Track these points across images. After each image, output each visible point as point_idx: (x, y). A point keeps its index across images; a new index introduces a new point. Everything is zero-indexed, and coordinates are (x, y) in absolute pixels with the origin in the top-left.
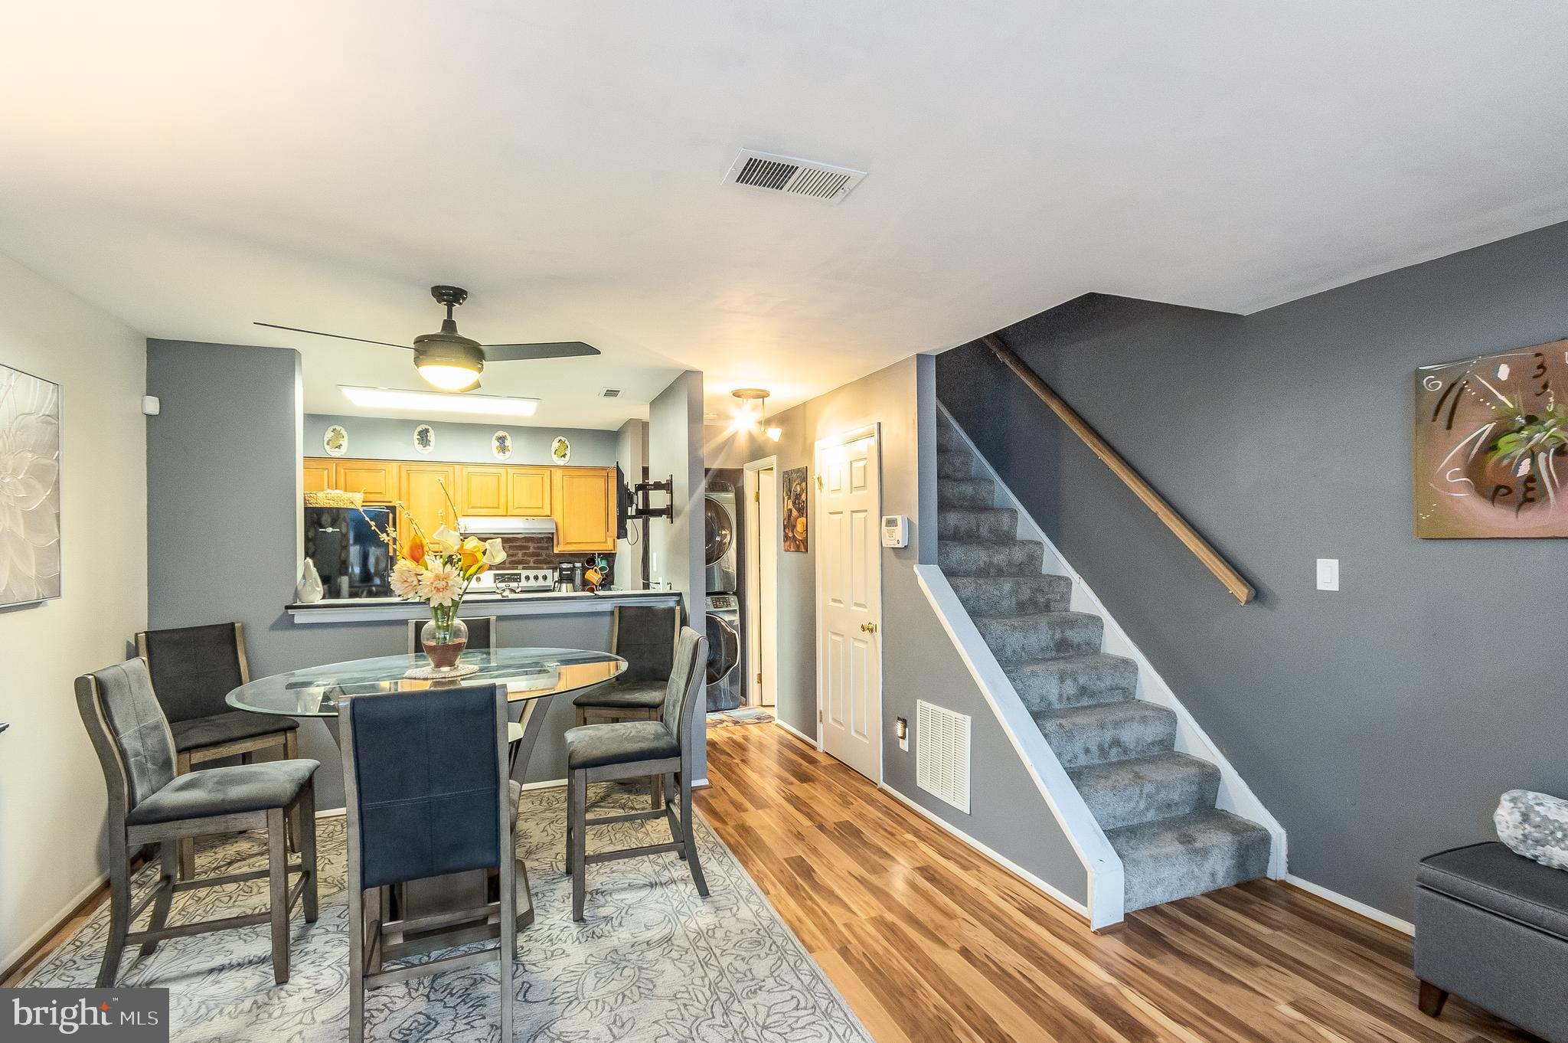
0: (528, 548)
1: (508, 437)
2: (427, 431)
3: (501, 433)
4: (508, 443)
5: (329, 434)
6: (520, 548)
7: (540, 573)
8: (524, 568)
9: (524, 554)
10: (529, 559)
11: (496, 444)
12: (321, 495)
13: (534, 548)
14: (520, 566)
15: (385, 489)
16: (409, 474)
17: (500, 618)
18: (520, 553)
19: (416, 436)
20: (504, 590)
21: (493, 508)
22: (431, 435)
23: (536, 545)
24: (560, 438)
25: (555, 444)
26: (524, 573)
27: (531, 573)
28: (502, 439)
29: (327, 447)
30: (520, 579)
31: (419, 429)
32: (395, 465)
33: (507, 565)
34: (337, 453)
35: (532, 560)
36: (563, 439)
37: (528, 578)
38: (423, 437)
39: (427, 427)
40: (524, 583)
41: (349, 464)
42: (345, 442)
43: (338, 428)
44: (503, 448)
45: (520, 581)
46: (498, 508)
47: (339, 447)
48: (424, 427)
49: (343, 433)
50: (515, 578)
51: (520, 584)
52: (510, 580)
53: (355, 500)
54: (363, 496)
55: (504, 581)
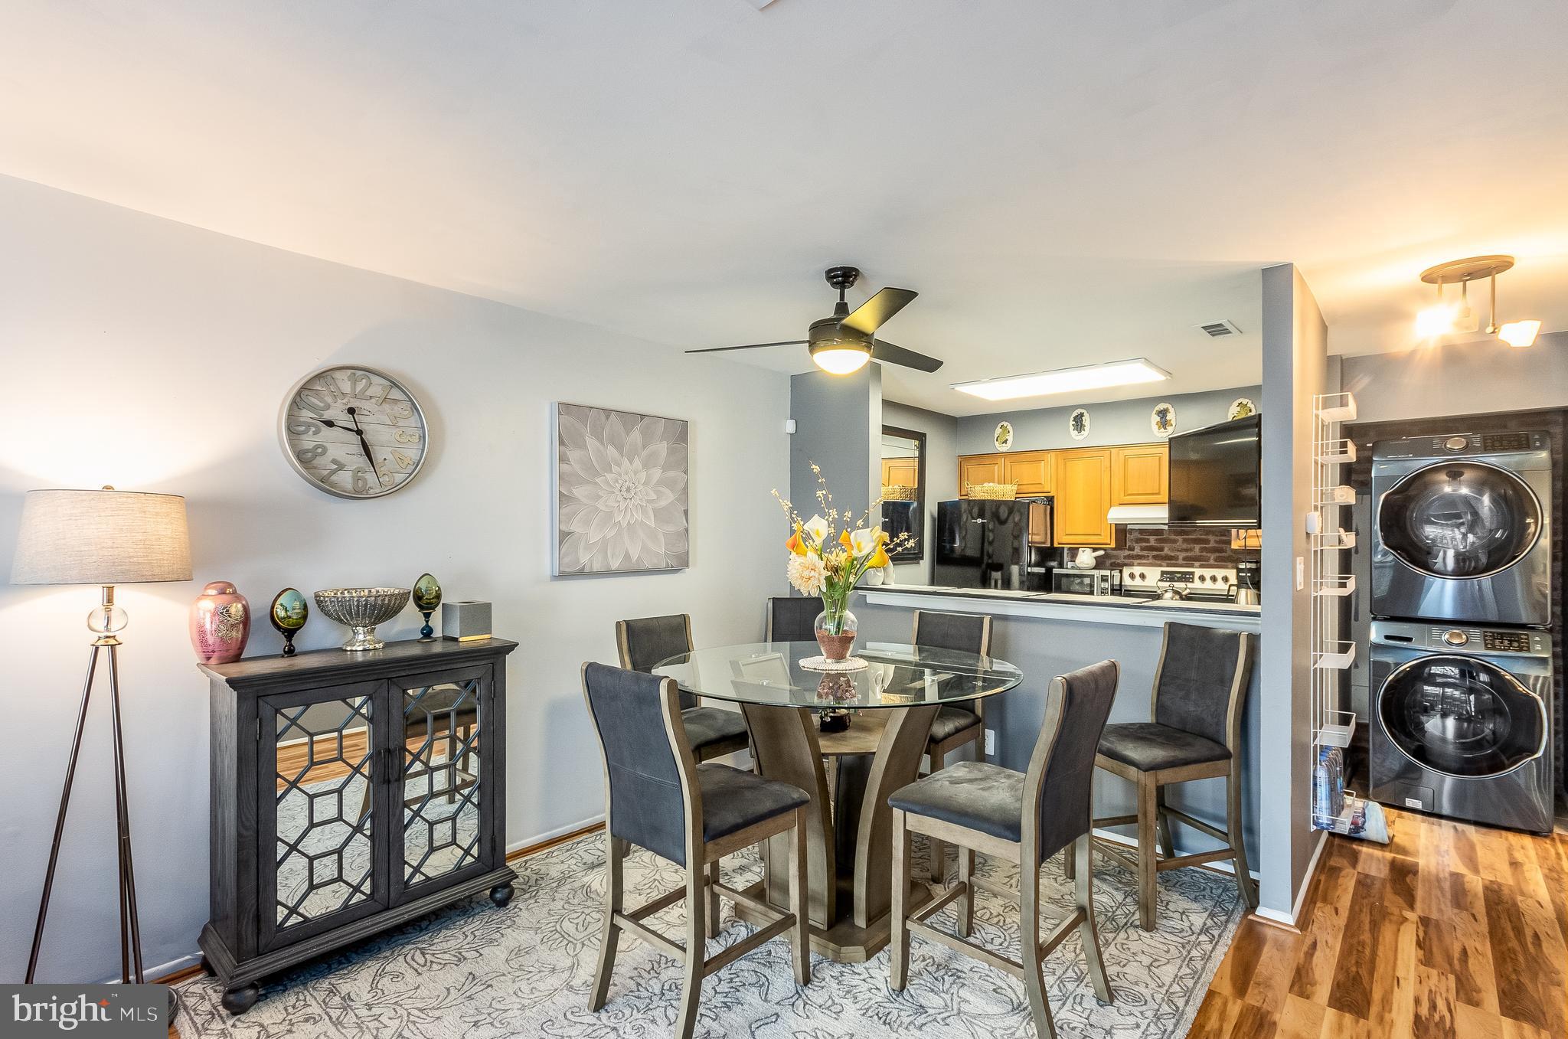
0: (1207, 541)
1: (1171, 410)
2: (1082, 415)
3: (1162, 406)
4: (1170, 416)
5: (998, 431)
6: (1196, 541)
7: (1220, 573)
8: (1202, 566)
9: (1202, 550)
10: (1209, 555)
11: (1156, 419)
12: (978, 488)
13: (1216, 542)
14: (1197, 564)
15: (1041, 478)
16: (1065, 464)
17: (995, 618)
18: (1197, 547)
19: (1072, 423)
20: (1166, 591)
21: (1153, 494)
22: (1086, 420)
23: (1217, 538)
24: (1239, 401)
25: (1232, 410)
26: (1198, 572)
27: (1208, 573)
28: (1163, 413)
29: (996, 443)
30: (1193, 578)
31: (1075, 414)
32: (1053, 454)
33: (1180, 562)
34: (1004, 448)
35: (1213, 556)
36: (1245, 401)
37: (1202, 578)
38: (1078, 422)
39: (1082, 411)
40: (1196, 585)
41: (1016, 457)
42: (1010, 437)
43: (1005, 424)
44: (1164, 422)
45: (1193, 582)
46: (1159, 494)
47: (1005, 442)
48: (1079, 411)
49: (1010, 428)
50: (1187, 578)
51: (1190, 585)
52: (1180, 580)
53: (1006, 491)
54: (1015, 488)
55: (1172, 580)
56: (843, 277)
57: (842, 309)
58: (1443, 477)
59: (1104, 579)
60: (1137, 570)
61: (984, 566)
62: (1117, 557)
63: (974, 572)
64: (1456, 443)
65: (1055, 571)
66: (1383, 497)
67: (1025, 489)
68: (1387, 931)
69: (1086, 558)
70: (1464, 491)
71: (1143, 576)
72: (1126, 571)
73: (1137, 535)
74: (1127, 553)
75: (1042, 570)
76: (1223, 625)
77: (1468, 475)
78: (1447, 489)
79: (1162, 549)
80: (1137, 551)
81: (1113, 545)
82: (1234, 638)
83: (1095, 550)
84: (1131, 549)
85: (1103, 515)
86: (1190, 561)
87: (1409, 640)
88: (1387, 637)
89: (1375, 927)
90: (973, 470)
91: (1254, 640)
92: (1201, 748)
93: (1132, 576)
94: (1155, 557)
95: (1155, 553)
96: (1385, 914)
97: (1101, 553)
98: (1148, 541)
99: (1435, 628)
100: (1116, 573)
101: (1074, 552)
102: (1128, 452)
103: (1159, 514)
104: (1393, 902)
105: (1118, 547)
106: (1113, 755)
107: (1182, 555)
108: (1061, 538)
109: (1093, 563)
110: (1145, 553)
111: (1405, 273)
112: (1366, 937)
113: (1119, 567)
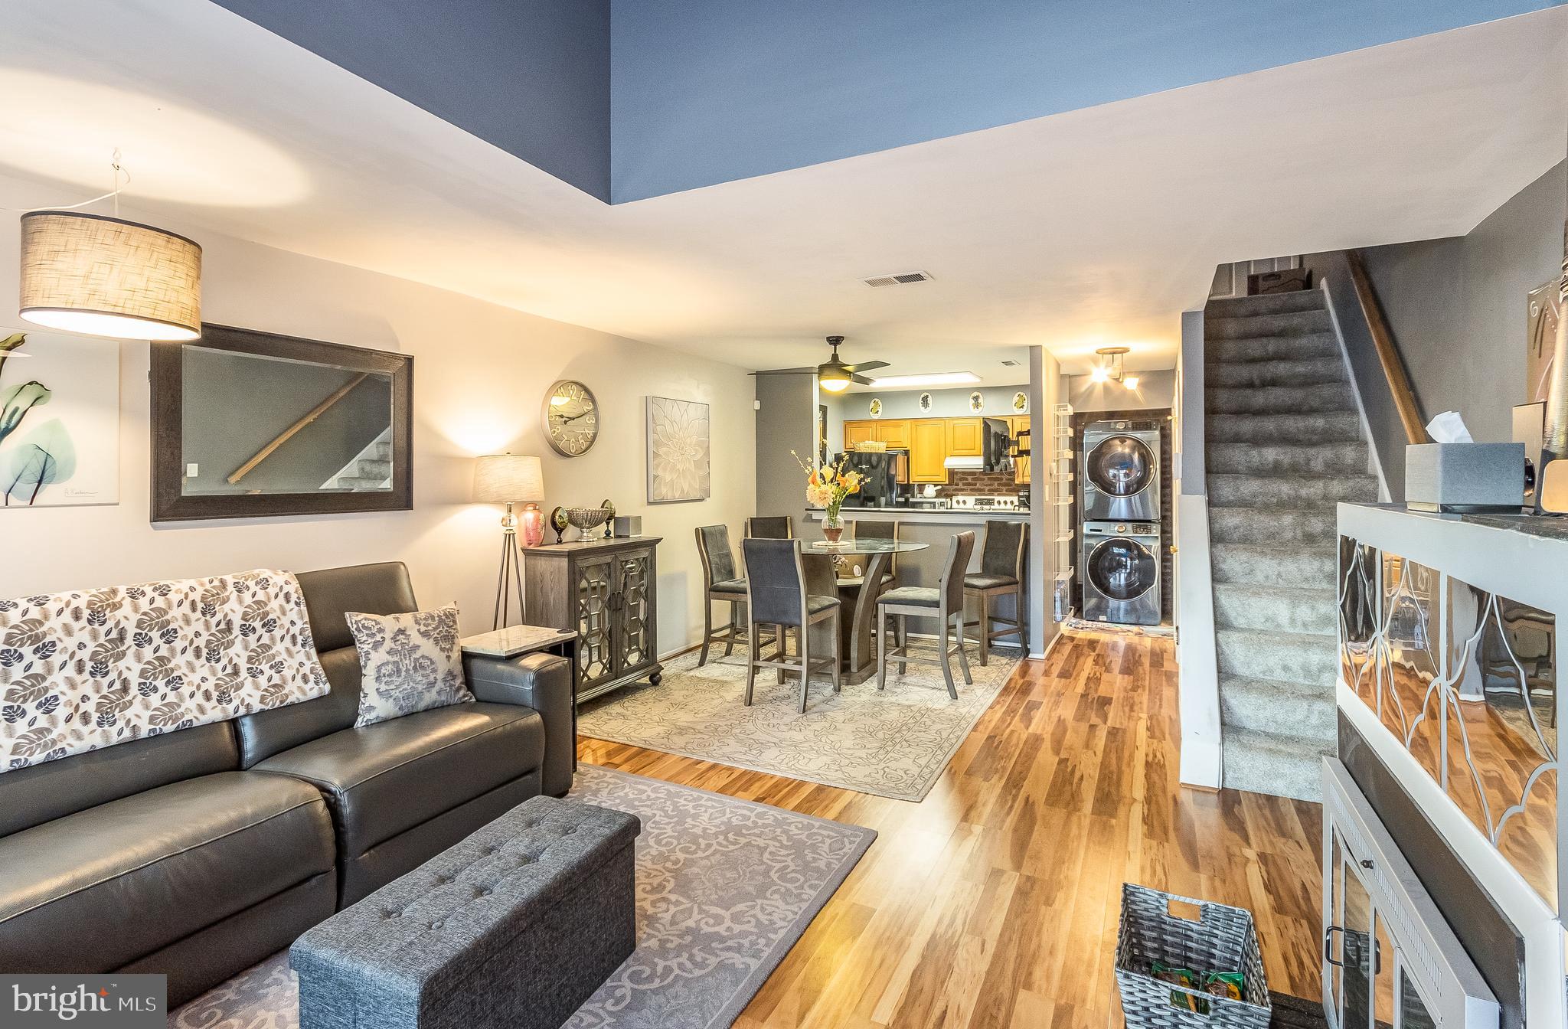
0: (1001, 479)
1: (981, 396)
2: (927, 397)
3: (975, 394)
4: (980, 400)
5: (872, 405)
6: (997, 480)
7: (1009, 499)
8: (998, 495)
9: (999, 485)
10: (1002, 487)
11: (972, 402)
12: (862, 444)
14: (996, 493)
15: (901, 438)
16: (917, 429)
18: (996, 483)
19: (921, 401)
21: (974, 449)
22: (930, 398)
24: (1019, 393)
25: (1016, 398)
26: (997, 498)
27: (1002, 499)
28: (976, 398)
29: (871, 413)
30: (993, 503)
31: (923, 396)
32: (908, 422)
33: (986, 492)
34: (876, 417)
35: (1004, 488)
36: (1022, 394)
37: (999, 502)
38: (925, 400)
39: (928, 394)
40: (996, 506)
41: (883, 423)
42: (880, 409)
43: (876, 400)
44: (977, 405)
47: (877, 412)
48: (925, 394)
49: (880, 403)
50: (990, 502)
51: (992, 507)
52: (986, 504)
53: (880, 447)
54: (885, 444)
55: (981, 504)
56: (835, 341)
57: (835, 357)
58: (1117, 442)
59: (942, 504)
60: (961, 498)
61: (862, 499)
62: (948, 490)
63: (857, 502)
64: (1120, 425)
65: (911, 500)
66: (1088, 454)
67: (891, 445)
68: (1082, 659)
69: (930, 491)
70: (1127, 451)
71: (964, 502)
72: (955, 499)
73: (960, 475)
74: (955, 487)
75: (903, 500)
76: (1013, 521)
77: (1128, 442)
78: (1120, 449)
79: (976, 485)
80: (961, 486)
81: (947, 482)
82: (1020, 525)
83: (936, 485)
84: (957, 485)
85: (941, 462)
86: (992, 491)
87: (1100, 531)
88: (1091, 530)
89: (1077, 658)
90: (854, 431)
91: (1028, 527)
92: (1006, 579)
93: (958, 502)
94: (971, 490)
95: (971, 487)
96: (1082, 654)
97: (939, 487)
98: (967, 479)
99: (1112, 524)
100: (949, 500)
101: (921, 487)
102: (956, 422)
103: (978, 462)
104: (1086, 650)
105: (949, 484)
106: (968, 586)
107: (987, 488)
108: (915, 478)
109: (934, 494)
110: (965, 487)
111: (1090, 350)
112: (1074, 661)
113: (950, 496)
